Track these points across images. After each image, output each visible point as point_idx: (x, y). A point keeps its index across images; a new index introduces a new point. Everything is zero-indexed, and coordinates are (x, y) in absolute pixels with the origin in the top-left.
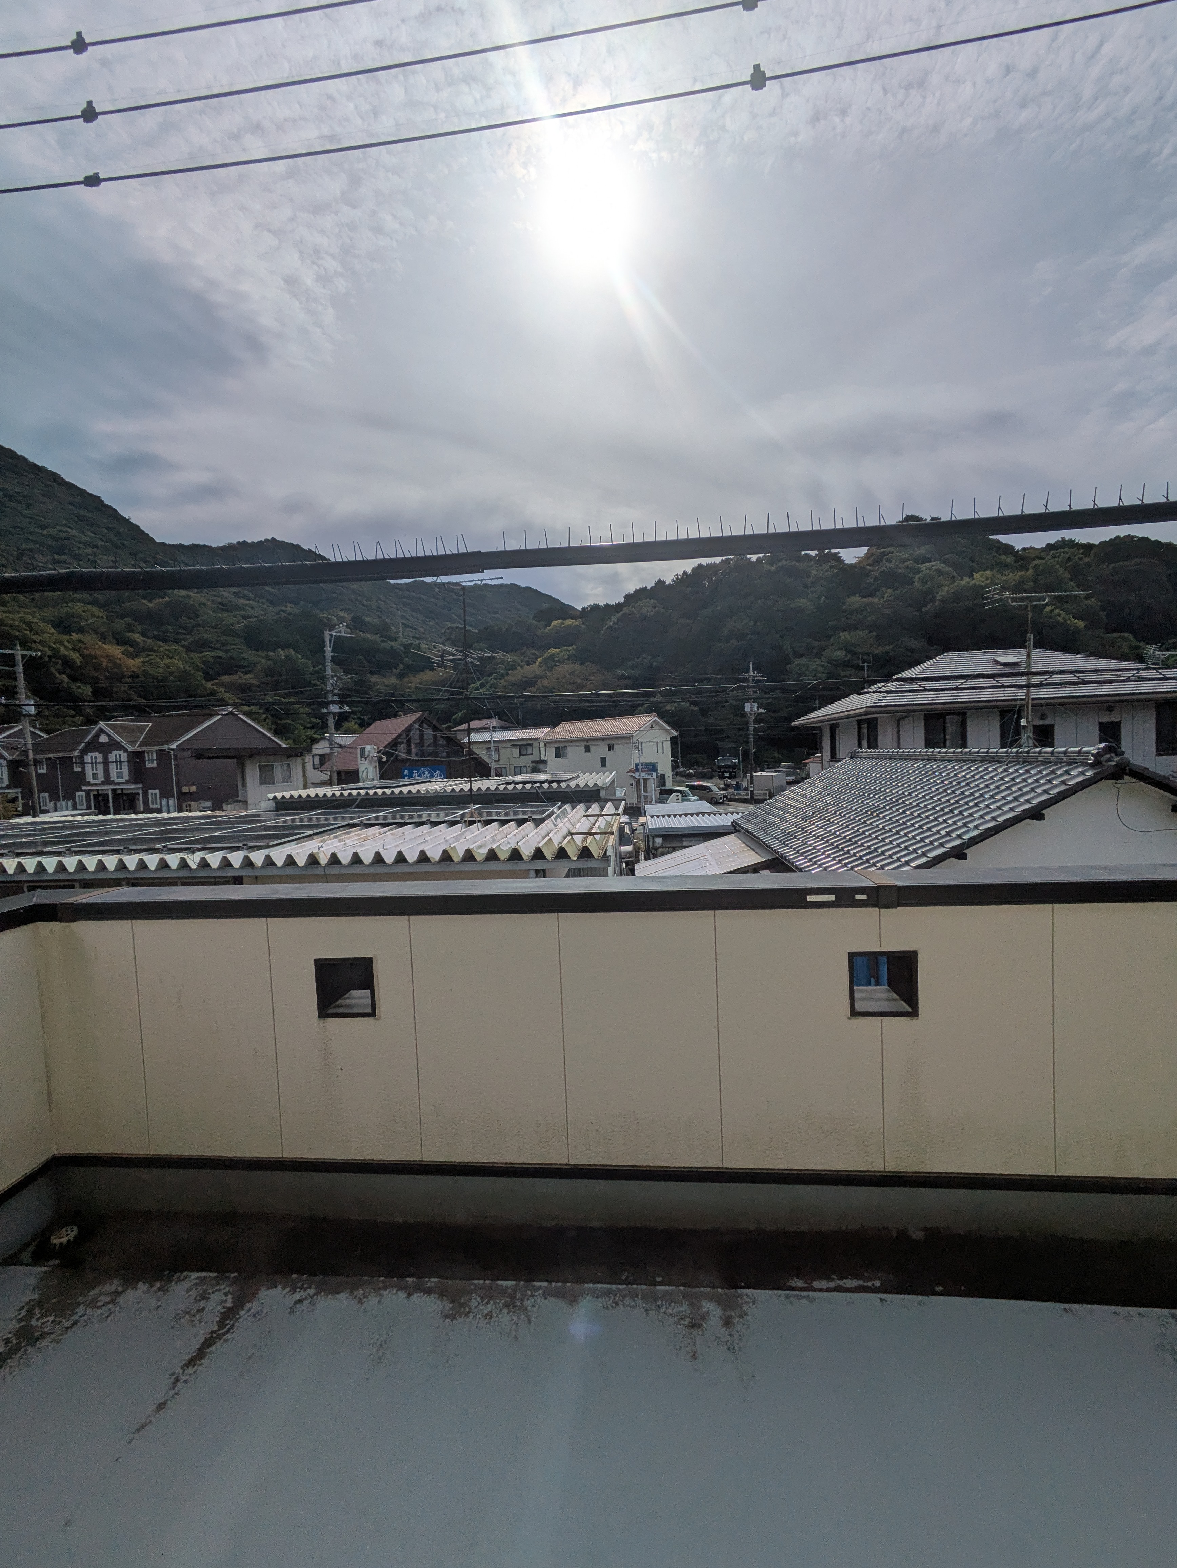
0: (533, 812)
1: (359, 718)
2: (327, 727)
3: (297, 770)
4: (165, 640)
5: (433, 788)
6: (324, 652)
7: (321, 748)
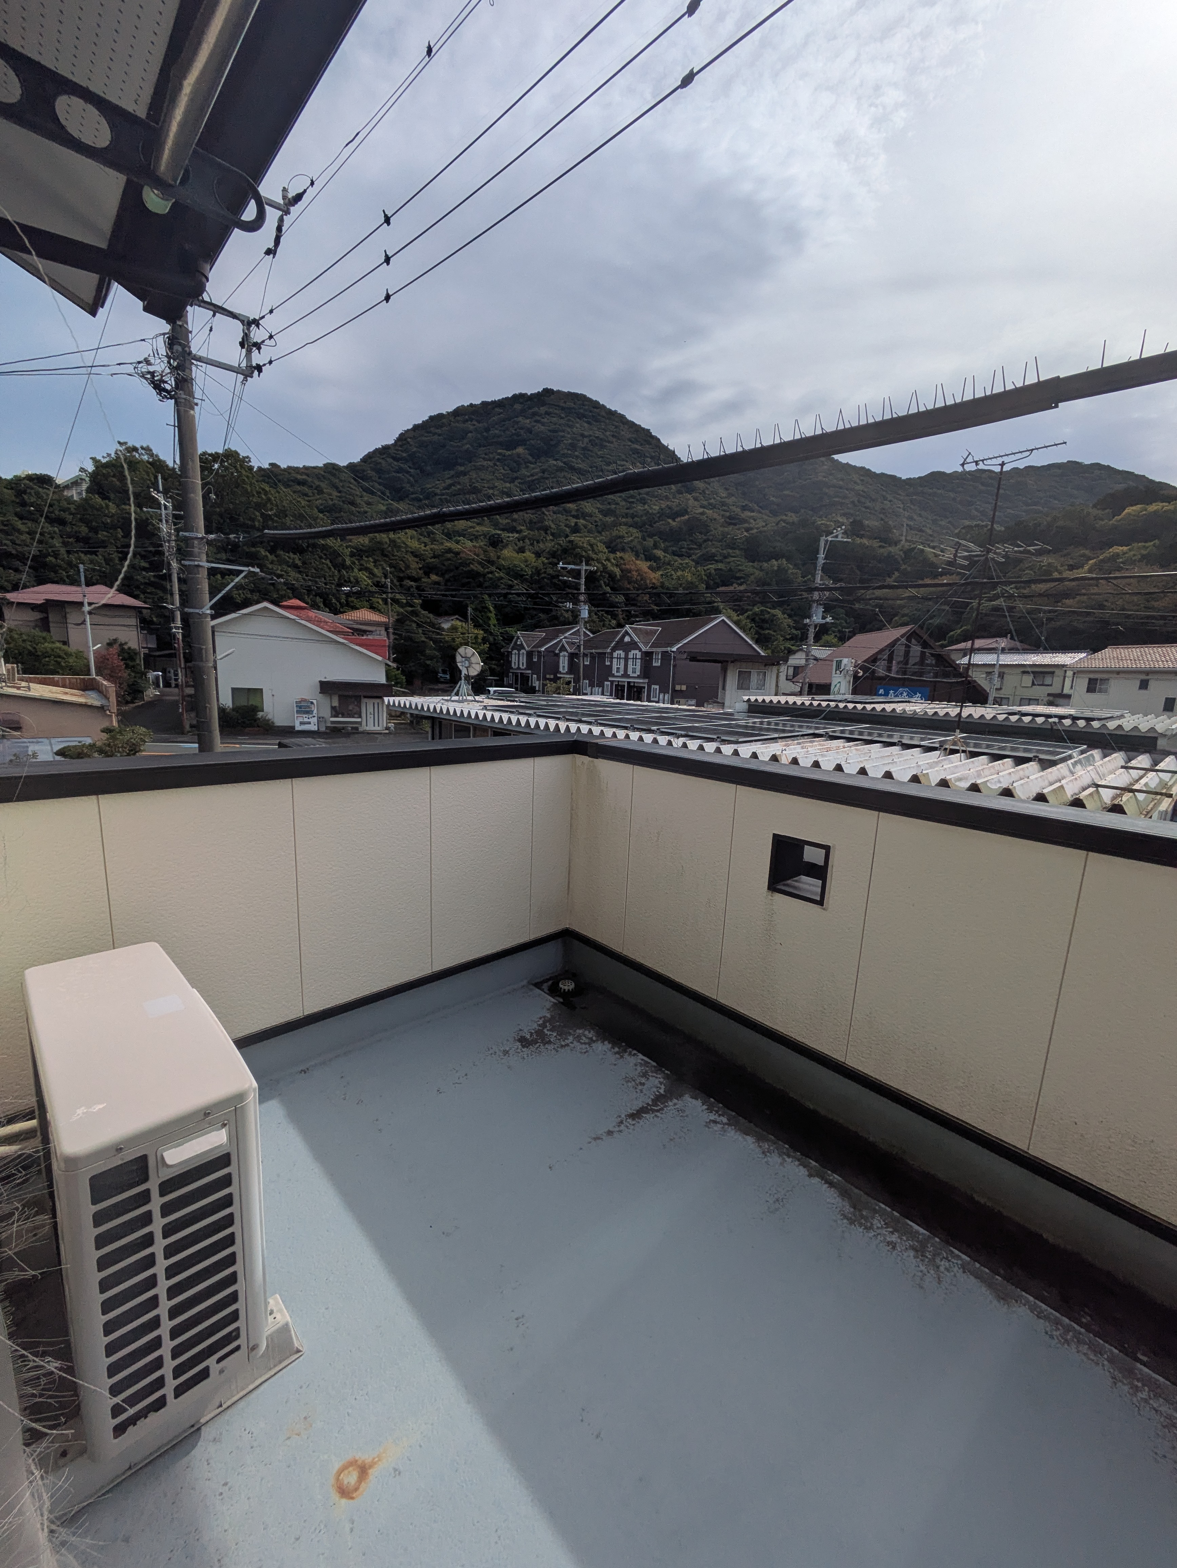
0: (1038, 751)
1: (839, 631)
2: (807, 638)
3: (771, 677)
4: (680, 556)
5: (912, 708)
6: (817, 558)
7: (797, 659)
